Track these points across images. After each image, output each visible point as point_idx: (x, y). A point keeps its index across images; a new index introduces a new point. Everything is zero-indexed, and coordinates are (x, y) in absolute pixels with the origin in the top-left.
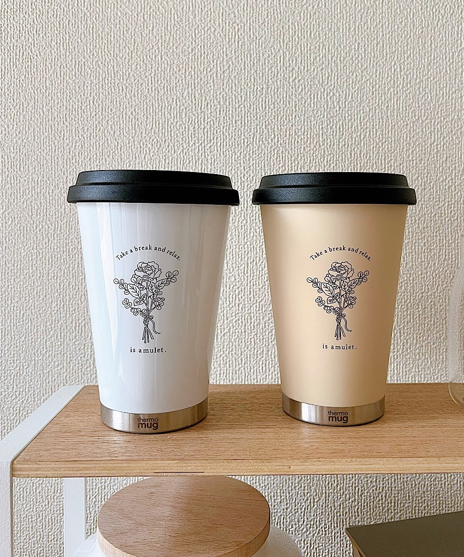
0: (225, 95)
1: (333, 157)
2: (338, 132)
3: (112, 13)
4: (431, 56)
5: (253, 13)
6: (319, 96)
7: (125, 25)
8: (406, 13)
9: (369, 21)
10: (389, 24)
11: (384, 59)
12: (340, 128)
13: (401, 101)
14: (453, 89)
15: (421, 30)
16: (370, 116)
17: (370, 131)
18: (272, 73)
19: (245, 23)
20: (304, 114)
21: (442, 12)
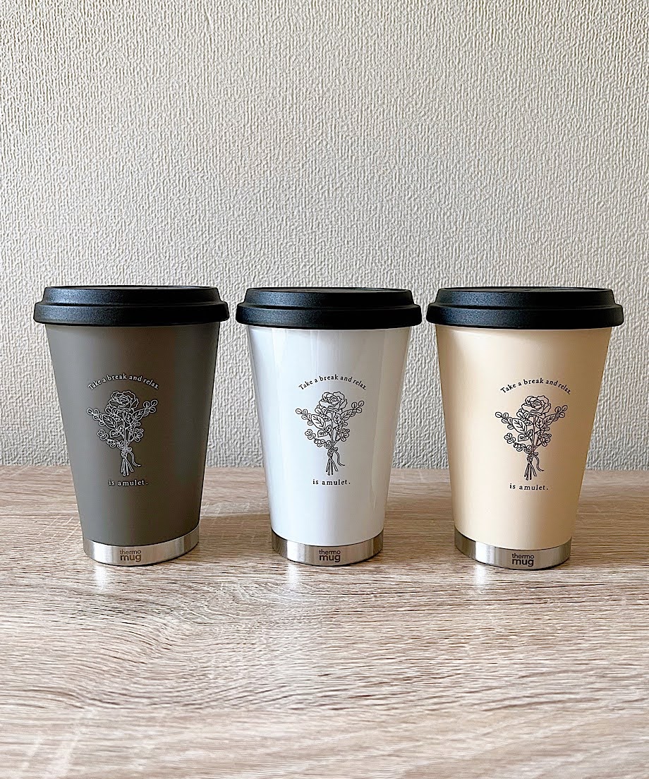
0: (337, 215)
1: (448, 280)
2: (454, 254)
3: (217, 123)
4: (554, 173)
5: (368, 125)
6: (435, 216)
7: (231, 137)
8: (530, 127)
9: (490, 134)
10: (511, 139)
11: (505, 176)
12: (456, 250)
13: (521, 221)
14: (576, 210)
15: (545, 146)
16: (488, 237)
17: (487, 254)
18: (386, 191)
19: (359, 136)
20: (420, 235)
21: (569, 125)
